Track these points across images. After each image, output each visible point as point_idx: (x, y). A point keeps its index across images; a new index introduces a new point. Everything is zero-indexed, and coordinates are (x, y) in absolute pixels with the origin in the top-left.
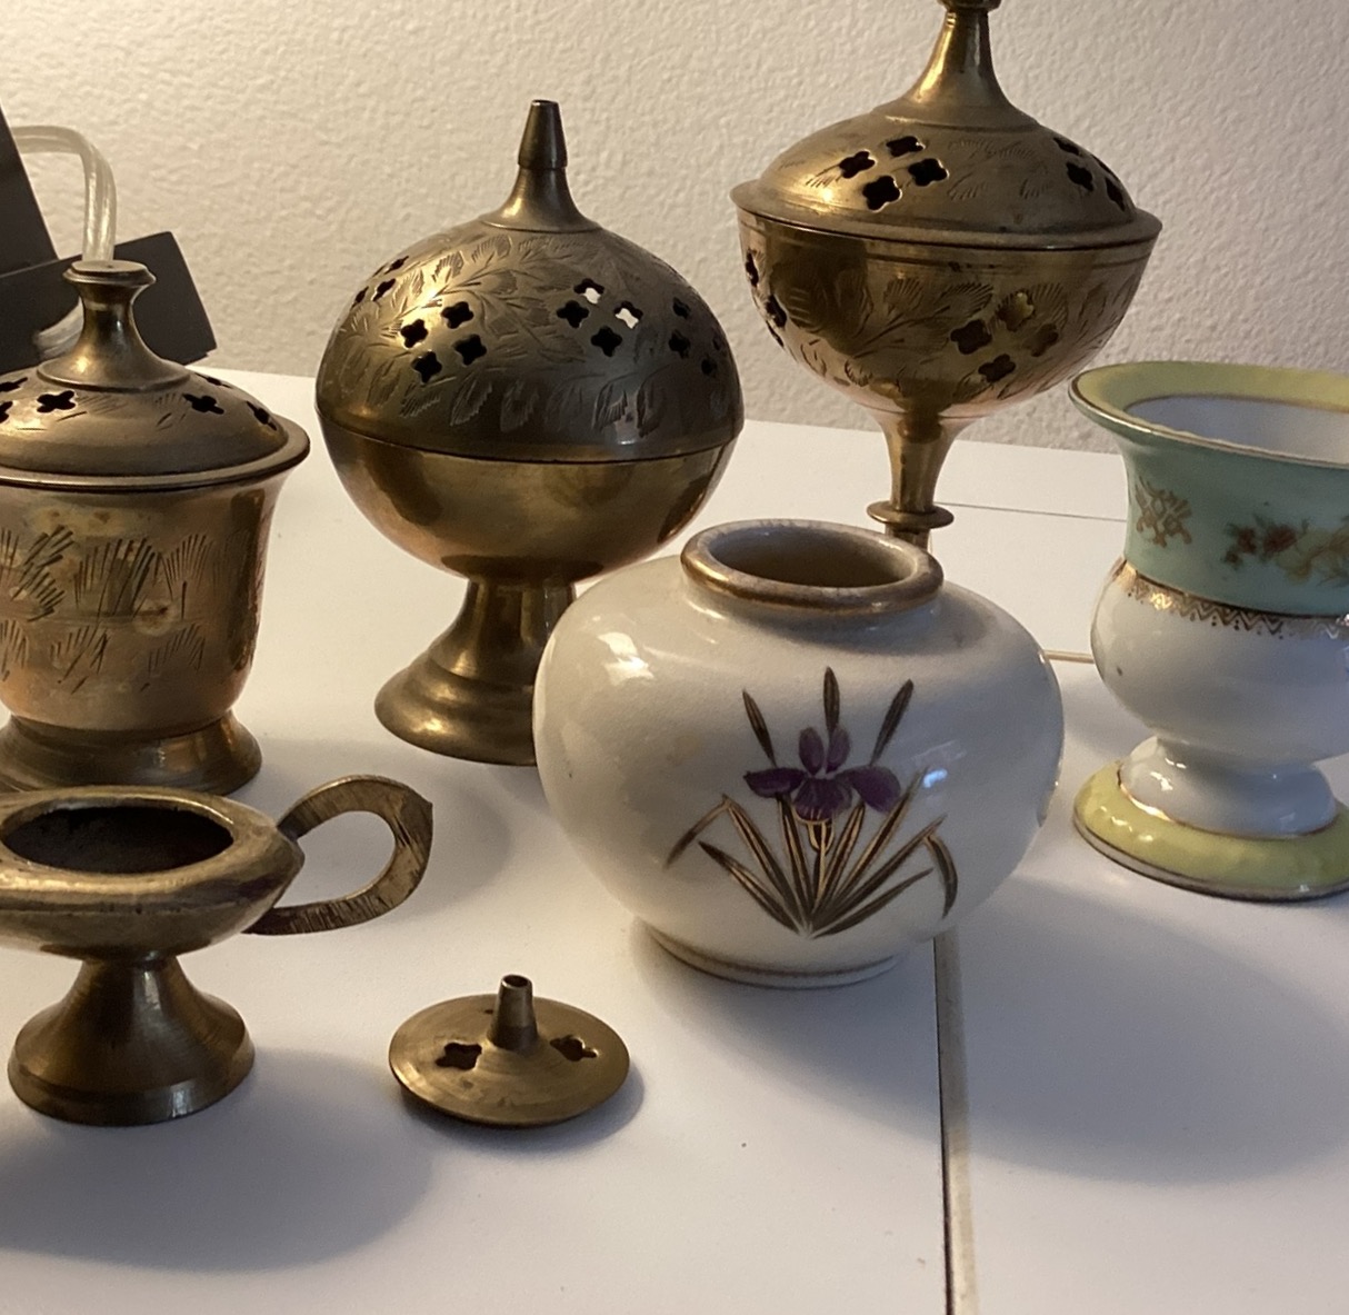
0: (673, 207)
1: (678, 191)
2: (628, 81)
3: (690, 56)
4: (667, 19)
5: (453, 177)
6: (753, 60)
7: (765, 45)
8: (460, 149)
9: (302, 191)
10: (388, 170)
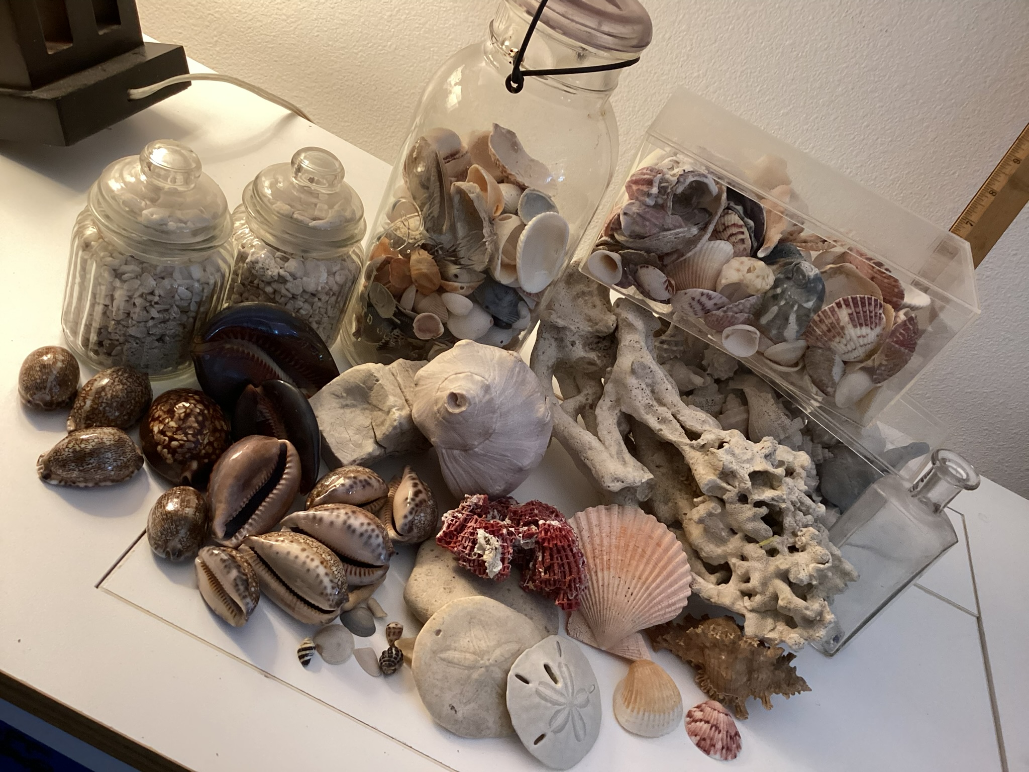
0: (408, 71)
1: (411, 66)
2: (404, 22)
3: (427, 22)
4: (422, 6)
5: (336, 29)
6: (448, 33)
7: (453, 30)
8: (342, 20)
9: (284, 11)
10: (315, 16)
